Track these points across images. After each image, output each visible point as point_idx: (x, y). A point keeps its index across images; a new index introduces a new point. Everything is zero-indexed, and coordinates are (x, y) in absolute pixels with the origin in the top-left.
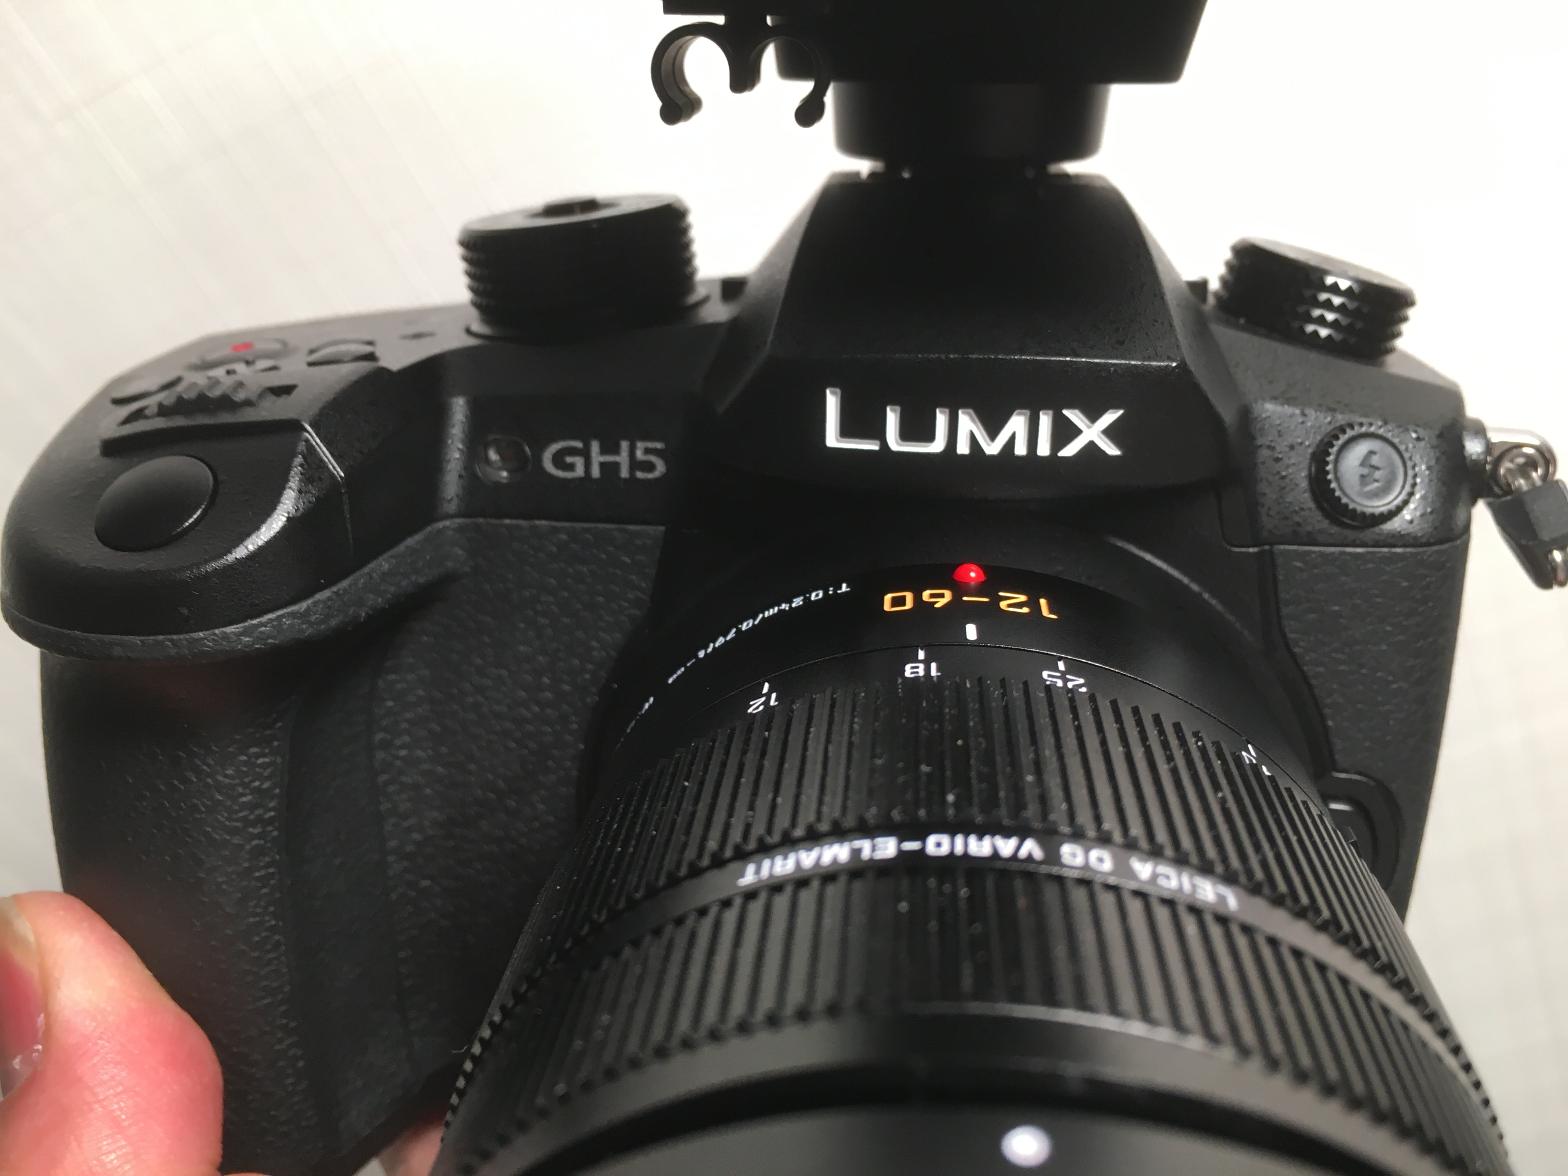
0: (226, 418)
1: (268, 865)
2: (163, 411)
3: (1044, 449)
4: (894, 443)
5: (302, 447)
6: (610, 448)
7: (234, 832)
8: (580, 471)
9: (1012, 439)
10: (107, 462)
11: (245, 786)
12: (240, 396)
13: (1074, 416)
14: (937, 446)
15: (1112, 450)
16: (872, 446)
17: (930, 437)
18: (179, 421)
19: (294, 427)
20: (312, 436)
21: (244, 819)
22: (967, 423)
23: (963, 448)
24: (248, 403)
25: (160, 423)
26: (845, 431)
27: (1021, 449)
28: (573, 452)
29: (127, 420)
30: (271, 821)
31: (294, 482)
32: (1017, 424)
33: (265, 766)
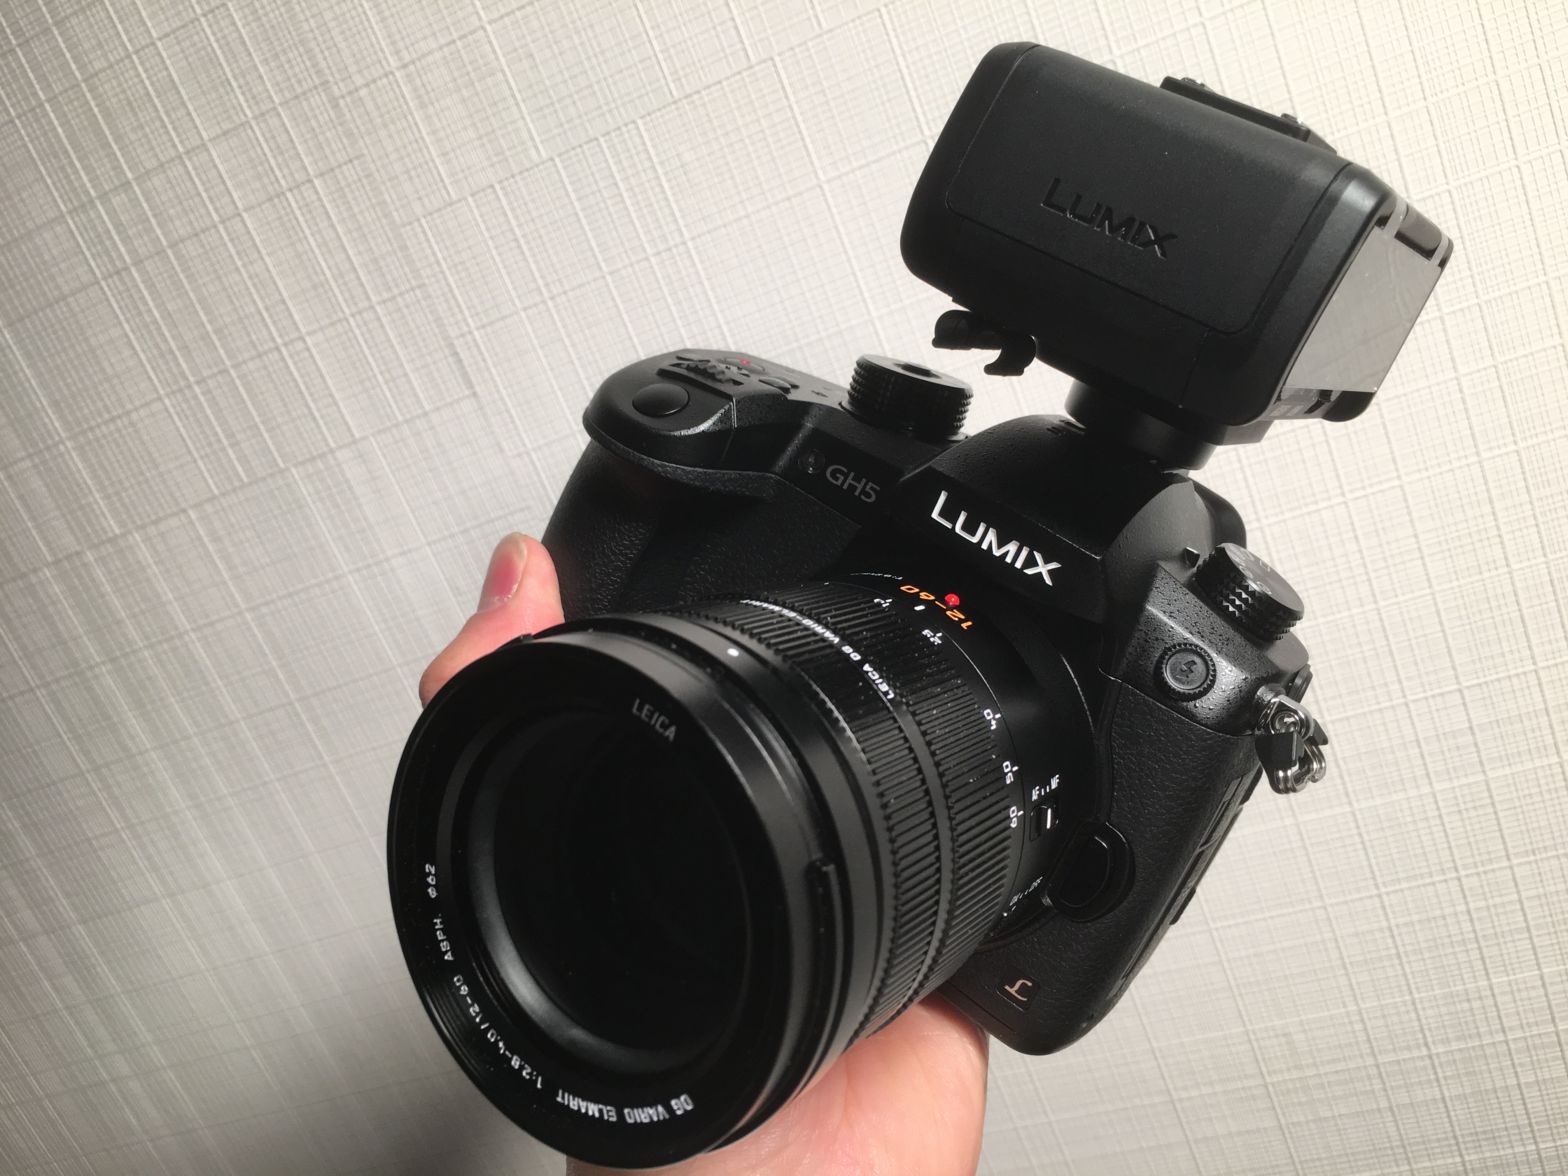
0: (709, 383)
1: (618, 577)
2: (688, 368)
3: (1018, 565)
4: (958, 529)
5: (727, 407)
6: (857, 479)
7: (614, 553)
8: (839, 483)
9: (1007, 552)
10: (656, 377)
11: (629, 537)
12: (720, 377)
13: (1038, 557)
14: (975, 540)
15: (1048, 581)
16: (949, 525)
17: (973, 534)
18: (692, 375)
19: (729, 398)
20: (733, 405)
21: (620, 551)
22: (992, 536)
23: (985, 546)
24: (720, 381)
25: (684, 372)
26: (941, 514)
27: (1009, 560)
28: (841, 472)
29: (673, 365)
30: (630, 559)
31: (715, 418)
32: (1012, 547)
33: (641, 533)
